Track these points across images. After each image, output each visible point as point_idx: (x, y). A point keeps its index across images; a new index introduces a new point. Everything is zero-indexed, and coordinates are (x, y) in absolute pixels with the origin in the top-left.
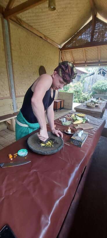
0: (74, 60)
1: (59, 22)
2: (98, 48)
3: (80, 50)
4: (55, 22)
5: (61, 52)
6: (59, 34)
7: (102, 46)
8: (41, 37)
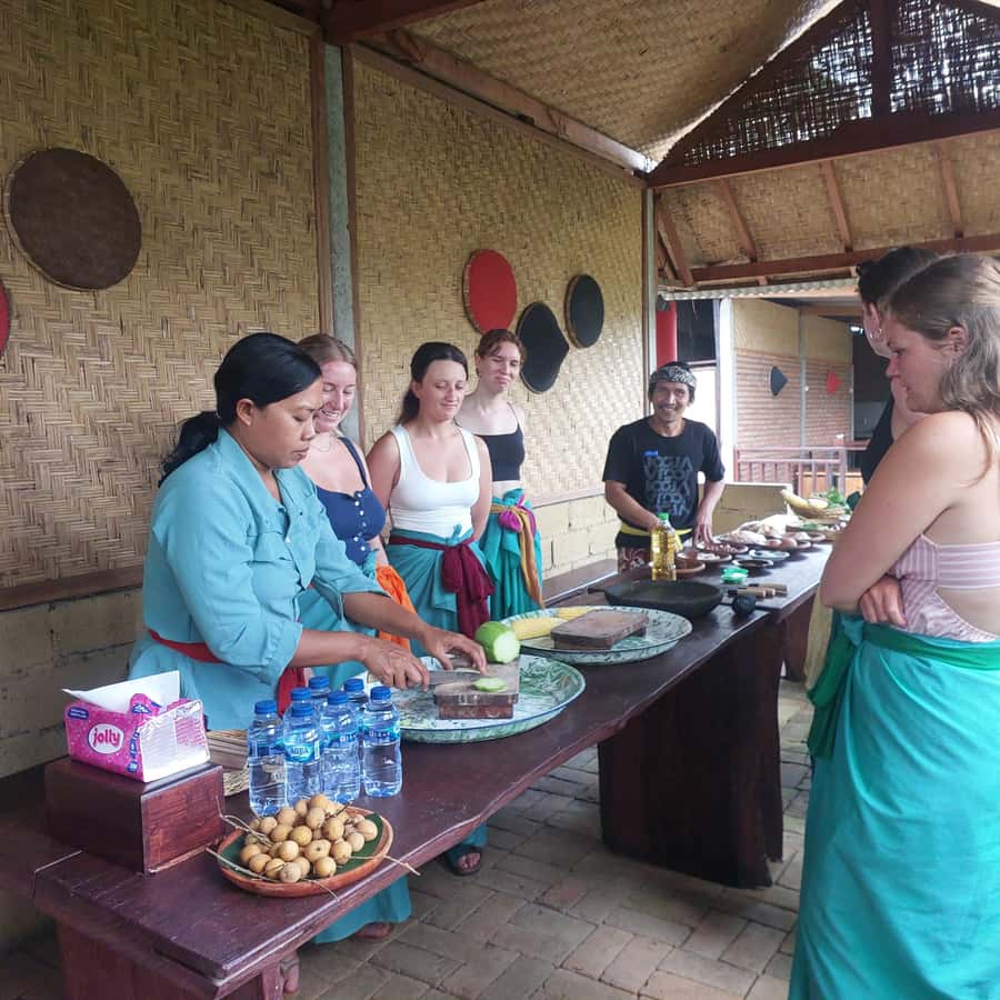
0: (753, 243)
1: (647, 21)
2: (936, 151)
3: (805, 170)
4: (617, 23)
5: (656, 197)
6: (640, 86)
7: (963, 139)
8: (522, 118)
